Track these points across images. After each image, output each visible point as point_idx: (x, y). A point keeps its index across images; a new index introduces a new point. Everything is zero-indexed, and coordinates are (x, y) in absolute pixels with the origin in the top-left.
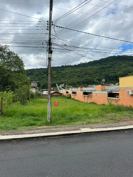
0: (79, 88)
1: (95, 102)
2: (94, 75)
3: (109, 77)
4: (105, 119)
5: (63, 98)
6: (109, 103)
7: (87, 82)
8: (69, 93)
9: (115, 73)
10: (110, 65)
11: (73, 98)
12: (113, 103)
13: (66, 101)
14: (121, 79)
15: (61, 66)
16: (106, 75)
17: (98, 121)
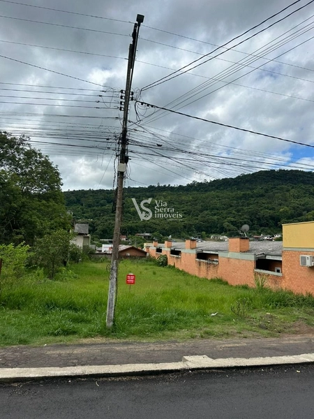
0: (188, 242)
1: (225, 278)
2: (225, 212)
3: (259, 219)
4: (248, 327)
5: (149, 263)
6: (258, 285)
7: (207, 227)
8: (163, 253)
9: (273, 209)
10: (262, 192)
11: (173, 265)
12: (268, 284)
13: (154, 273)
14: (287, 228)
15: (147, 187)
16: (252, 214)
17: (230, 331)
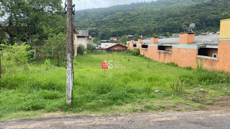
0: (152, 39)
1: (176, 62)
2: (183, 18)
3: (206, 21)
5: (128, 54)
6: (198, 67)
7: (171, 29)
8: (137, 47)
9: (217, 14)
11: (143, 54)
12: (206, 66)
13: (129, 60)
16: (202, 18)
